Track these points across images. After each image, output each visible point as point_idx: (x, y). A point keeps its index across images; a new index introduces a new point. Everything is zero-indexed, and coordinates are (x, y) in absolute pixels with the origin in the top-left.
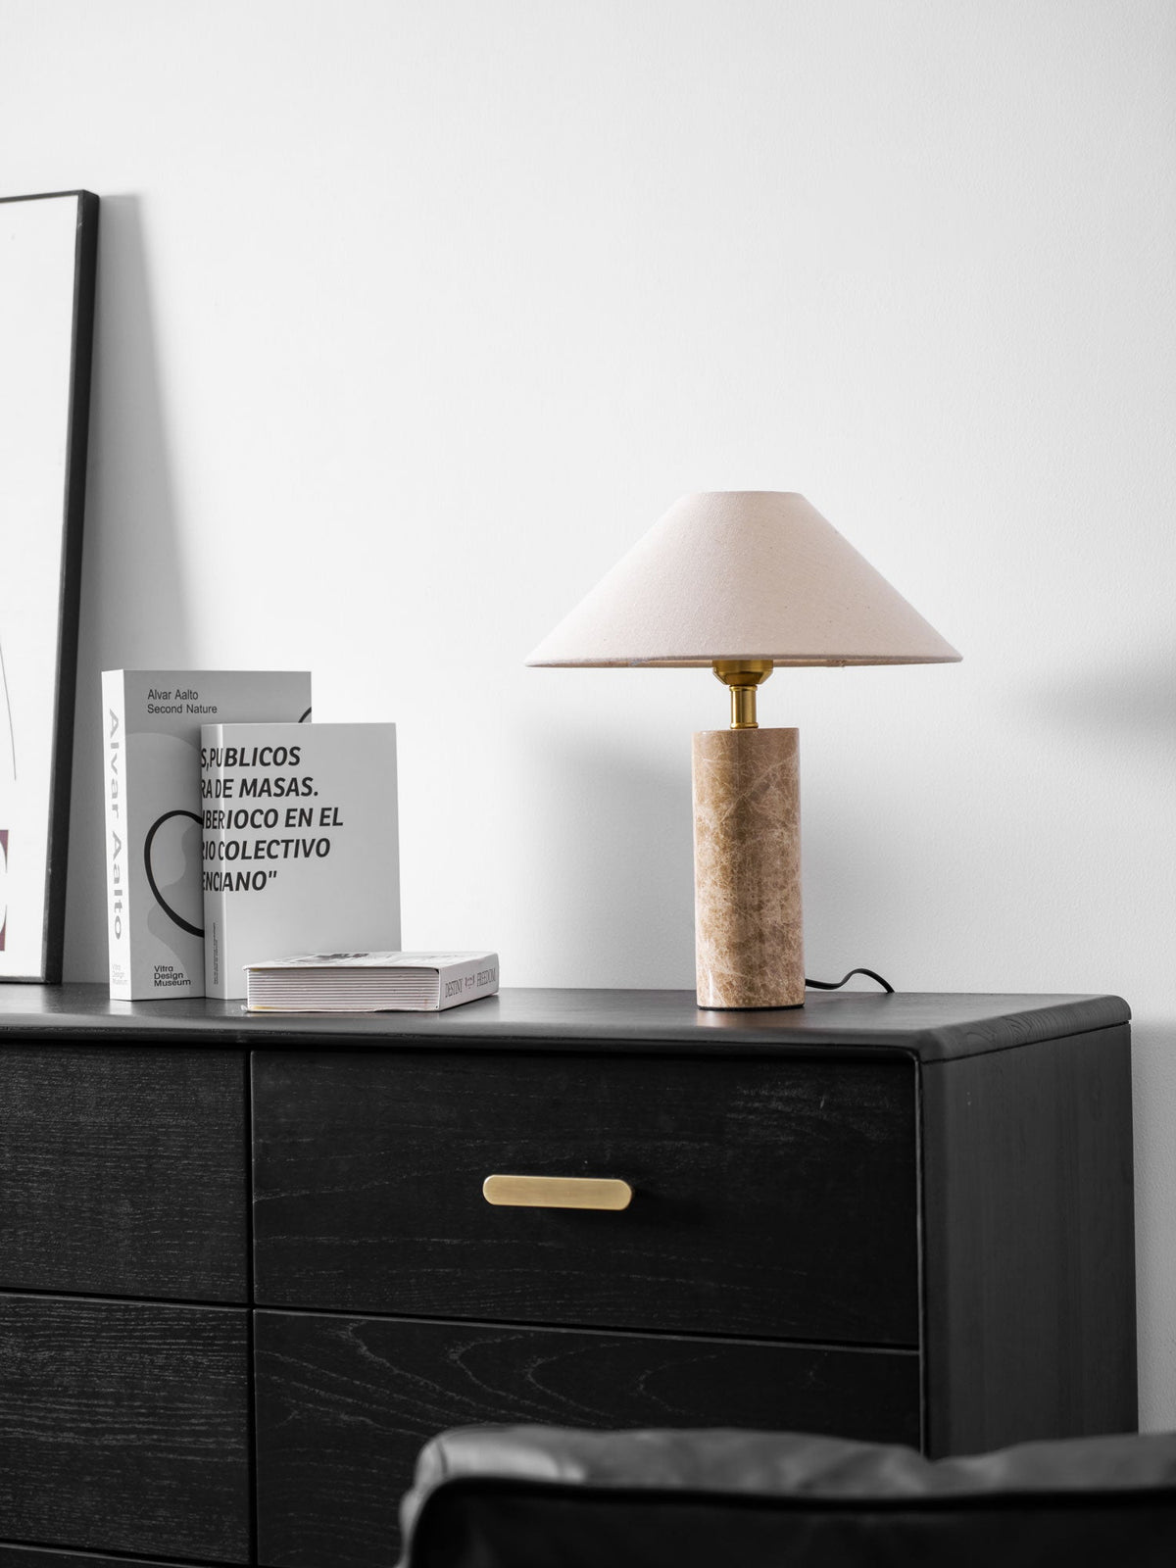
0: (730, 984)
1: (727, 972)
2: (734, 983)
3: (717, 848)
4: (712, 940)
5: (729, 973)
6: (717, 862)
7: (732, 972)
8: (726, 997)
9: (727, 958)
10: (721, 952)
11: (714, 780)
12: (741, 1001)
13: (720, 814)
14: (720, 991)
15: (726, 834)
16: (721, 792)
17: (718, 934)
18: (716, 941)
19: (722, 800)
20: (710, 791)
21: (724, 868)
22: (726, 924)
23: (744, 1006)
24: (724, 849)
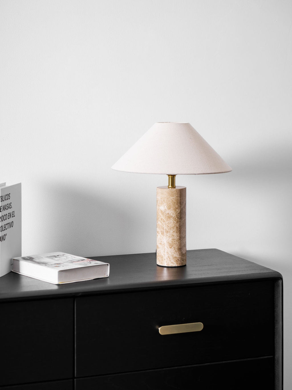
0: (178, 259)
1: (177, 256)
2: (179, 259)
3: (175, 222)
4: (173, 248)
5: (178, 256)
6: (175, 226)
7: (179, 256)
8: (177, 263)
9: (177, 252)
10: (176, 251)
11: (175, 203)
12: (181, 264)
13: (176, 212)
14: (175, 262)
15: (178, 218)
16: (177, 206)
17: (175, 246)
18: (174, 248)
19: (177, 208)
20: (173, 206)
21: (177, 227)
22: (178, 243)
23: (181, 265)
24: (177, 222)
